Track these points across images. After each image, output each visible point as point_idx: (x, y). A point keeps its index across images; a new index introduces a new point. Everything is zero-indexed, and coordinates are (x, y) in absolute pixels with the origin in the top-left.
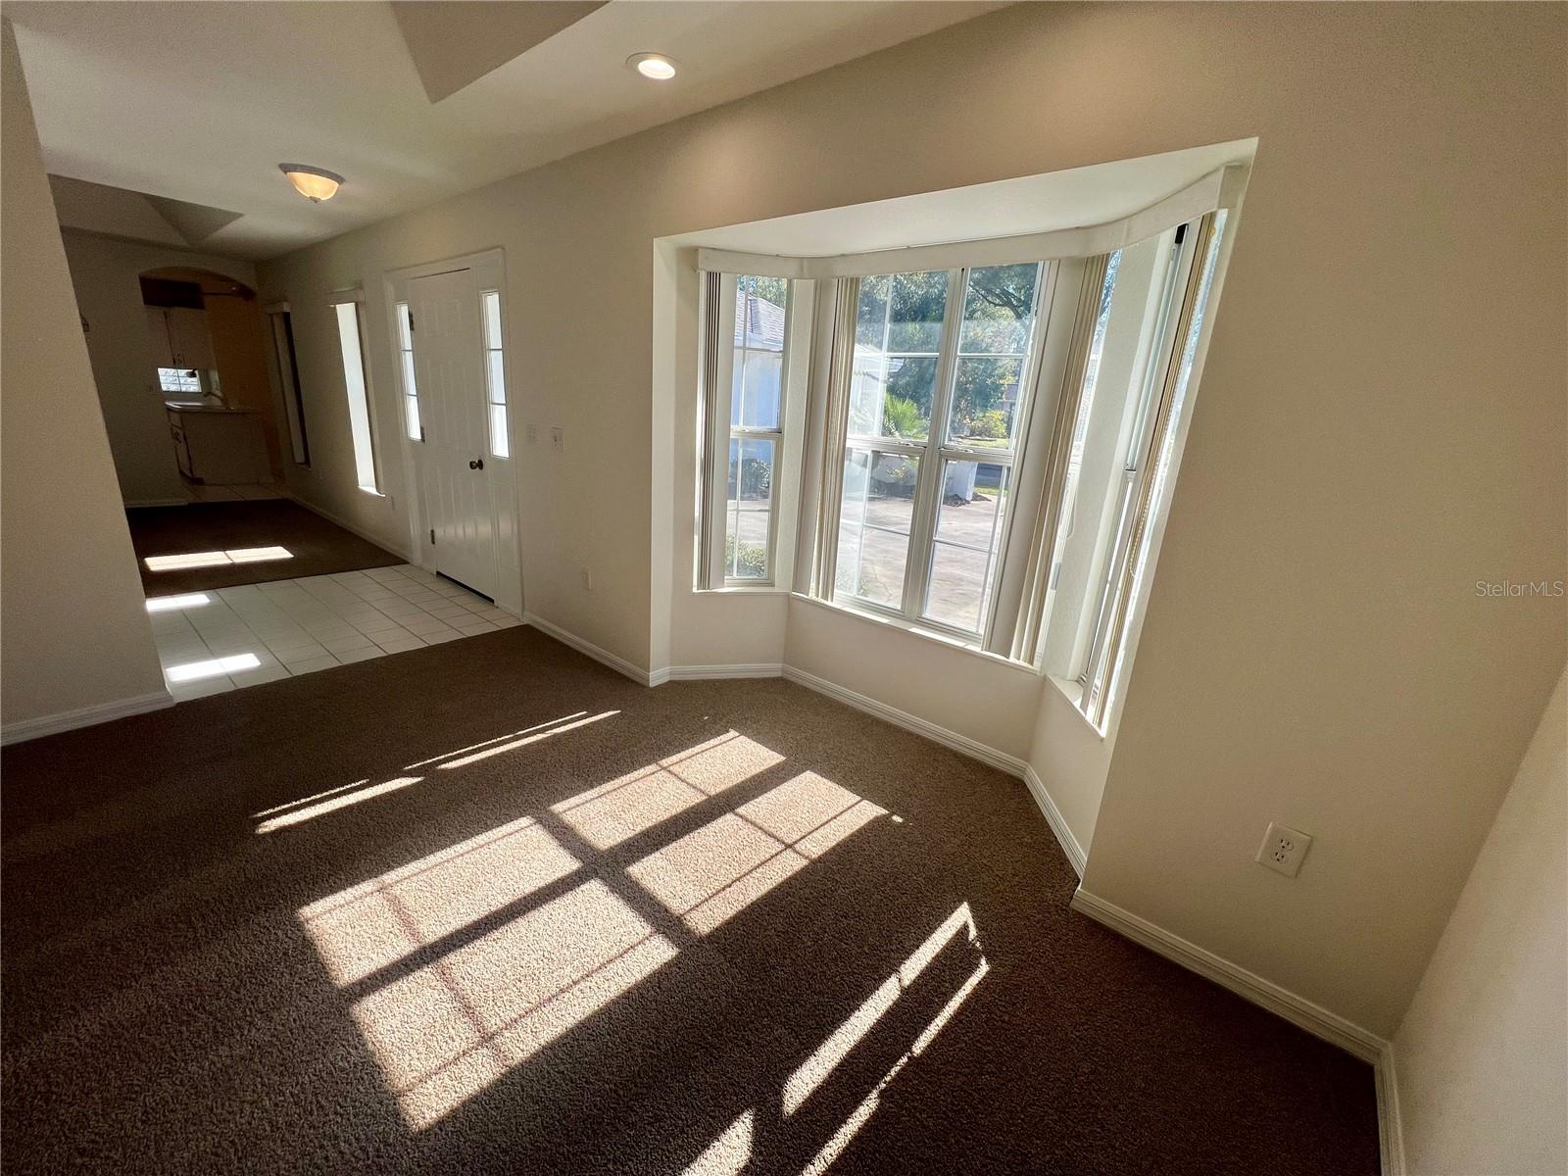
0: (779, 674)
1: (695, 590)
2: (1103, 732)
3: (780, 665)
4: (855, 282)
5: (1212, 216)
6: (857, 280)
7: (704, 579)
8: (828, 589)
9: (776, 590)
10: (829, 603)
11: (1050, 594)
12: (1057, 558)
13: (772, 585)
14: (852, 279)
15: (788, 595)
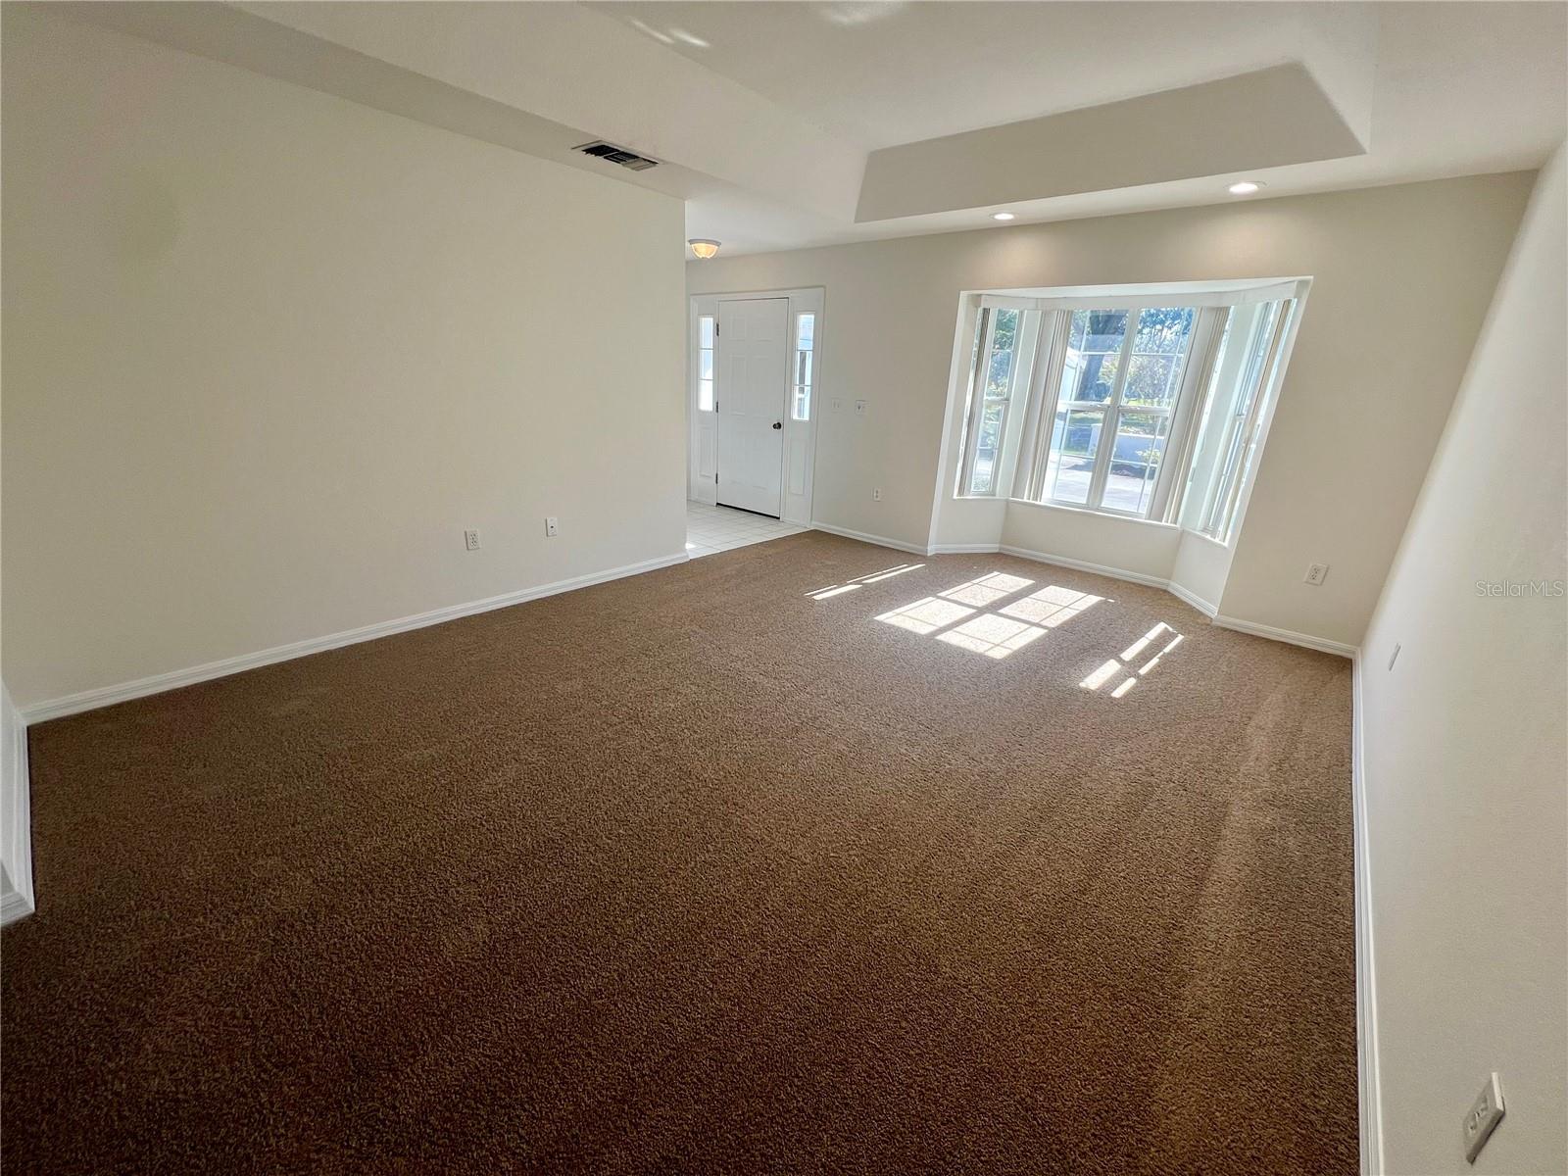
0: (997, 551)
1: (955, 497)
2: (1226, 544)
3: (997, 545)
4: (1070, 313)
5: (1289, 301)
6: (1072, 312)
7: (961, 491)
8: (1038, 494)
9: (997, 497)
10: (1038, 503)
11: (1189, 484)
12: (1194, 464)
13: (994, 495)
14: (1068, 312)
15: (1007, 501)
